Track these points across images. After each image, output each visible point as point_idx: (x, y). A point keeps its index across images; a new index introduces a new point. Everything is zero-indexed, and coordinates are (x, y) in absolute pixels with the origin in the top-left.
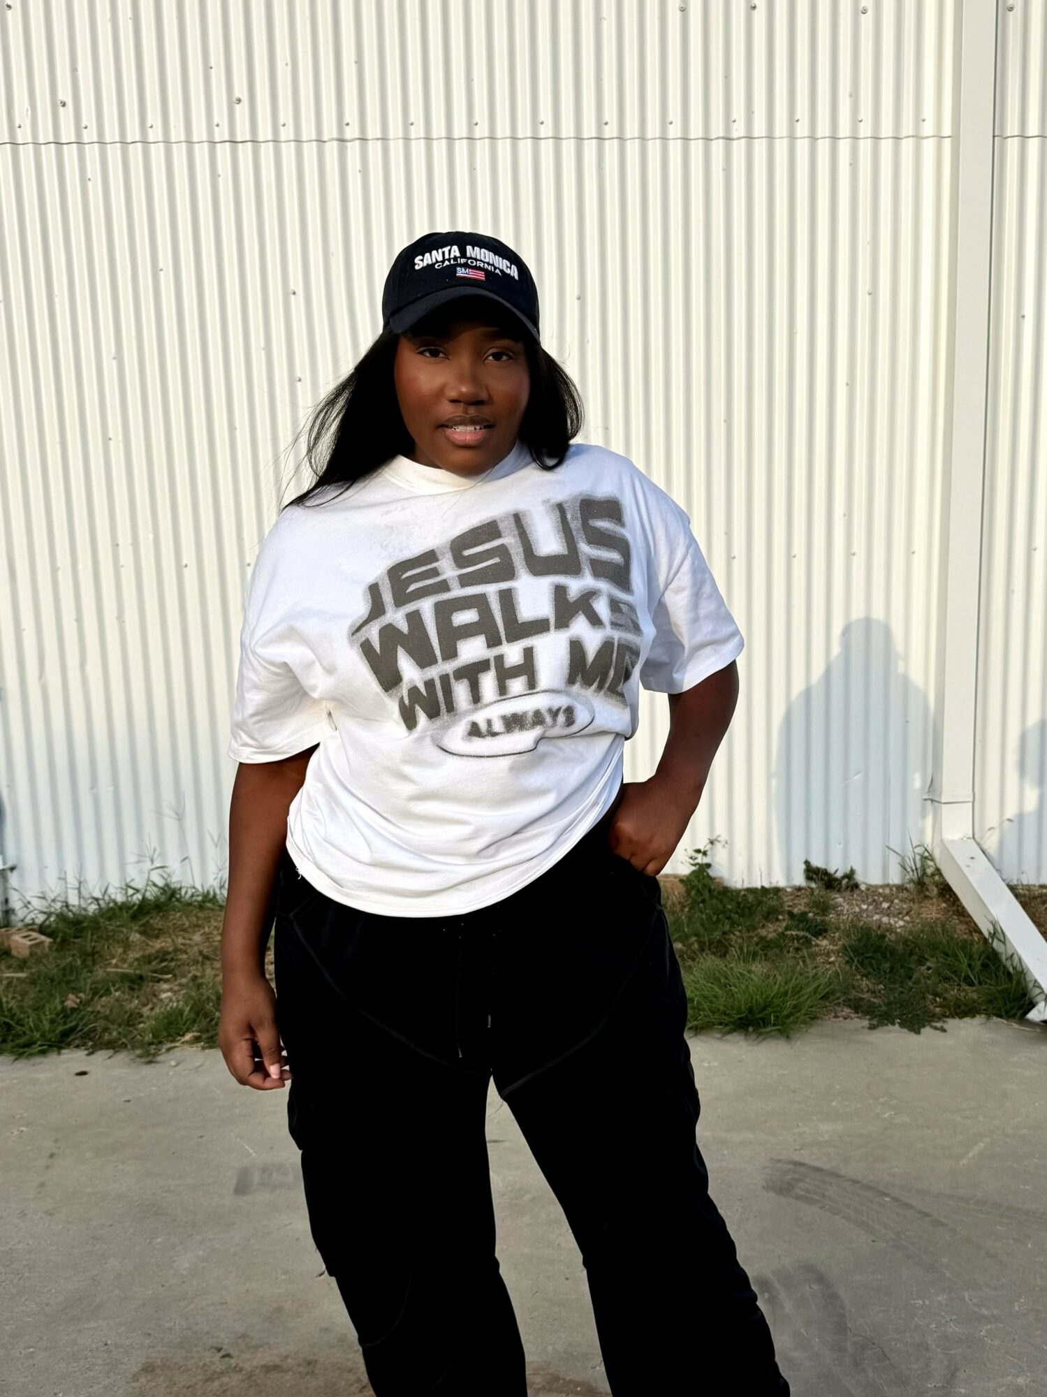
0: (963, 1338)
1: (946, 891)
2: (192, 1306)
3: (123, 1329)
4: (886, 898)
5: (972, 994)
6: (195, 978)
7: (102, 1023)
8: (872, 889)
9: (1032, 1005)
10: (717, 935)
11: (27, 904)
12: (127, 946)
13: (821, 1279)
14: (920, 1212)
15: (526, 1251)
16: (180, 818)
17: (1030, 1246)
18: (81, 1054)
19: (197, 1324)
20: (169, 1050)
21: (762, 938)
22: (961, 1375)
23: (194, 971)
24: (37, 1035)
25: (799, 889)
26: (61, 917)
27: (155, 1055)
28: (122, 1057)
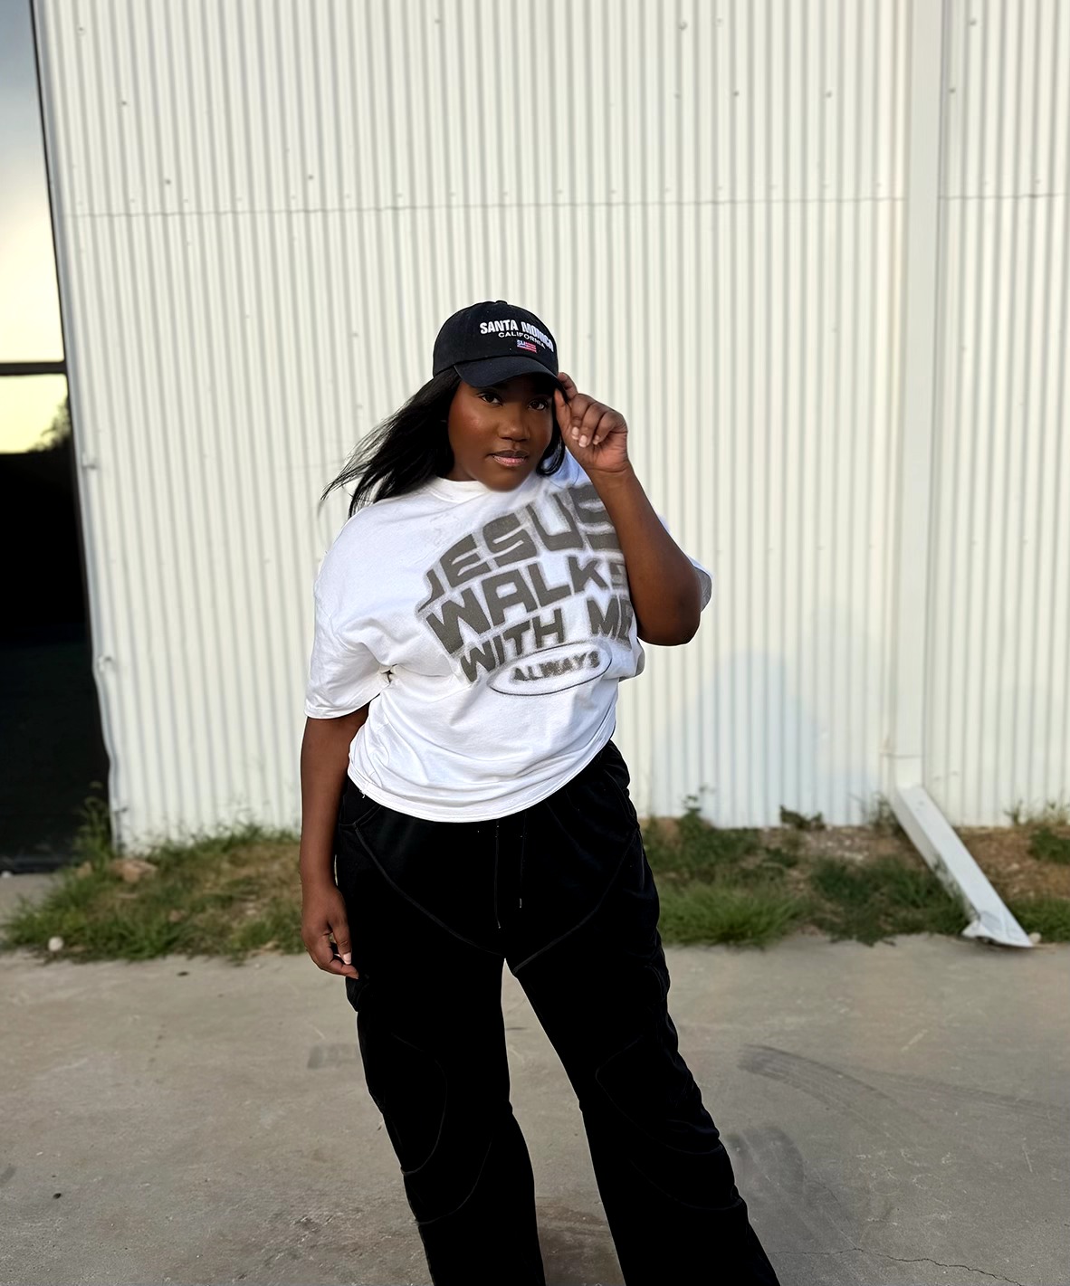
0: (898, 1184)
1: (899, 831)
2: (275, 1153)
3: (219, 1170)
4: (850, 837)
5: (918, 915)
6: (274, 899)
7: (199, 934)
8: (836, 830)
9: (967, 923)
10: (705, 866)
11: (136, 840)
12: (219, 872)
13: (783, 1137)
14: (867, 1087)
15: (543, 1113)
16: (262, 768)
17: (956, 1114)
18: (182, 959)
19: (278, 1166)
20: (254, 956)
21: (743, 870)
22: (895, 1212)
23: (274, 892)
24: (146, 943)
25: (774, 830)
26: (165, 850)
27: (242, 959)
28: (216, 961)
